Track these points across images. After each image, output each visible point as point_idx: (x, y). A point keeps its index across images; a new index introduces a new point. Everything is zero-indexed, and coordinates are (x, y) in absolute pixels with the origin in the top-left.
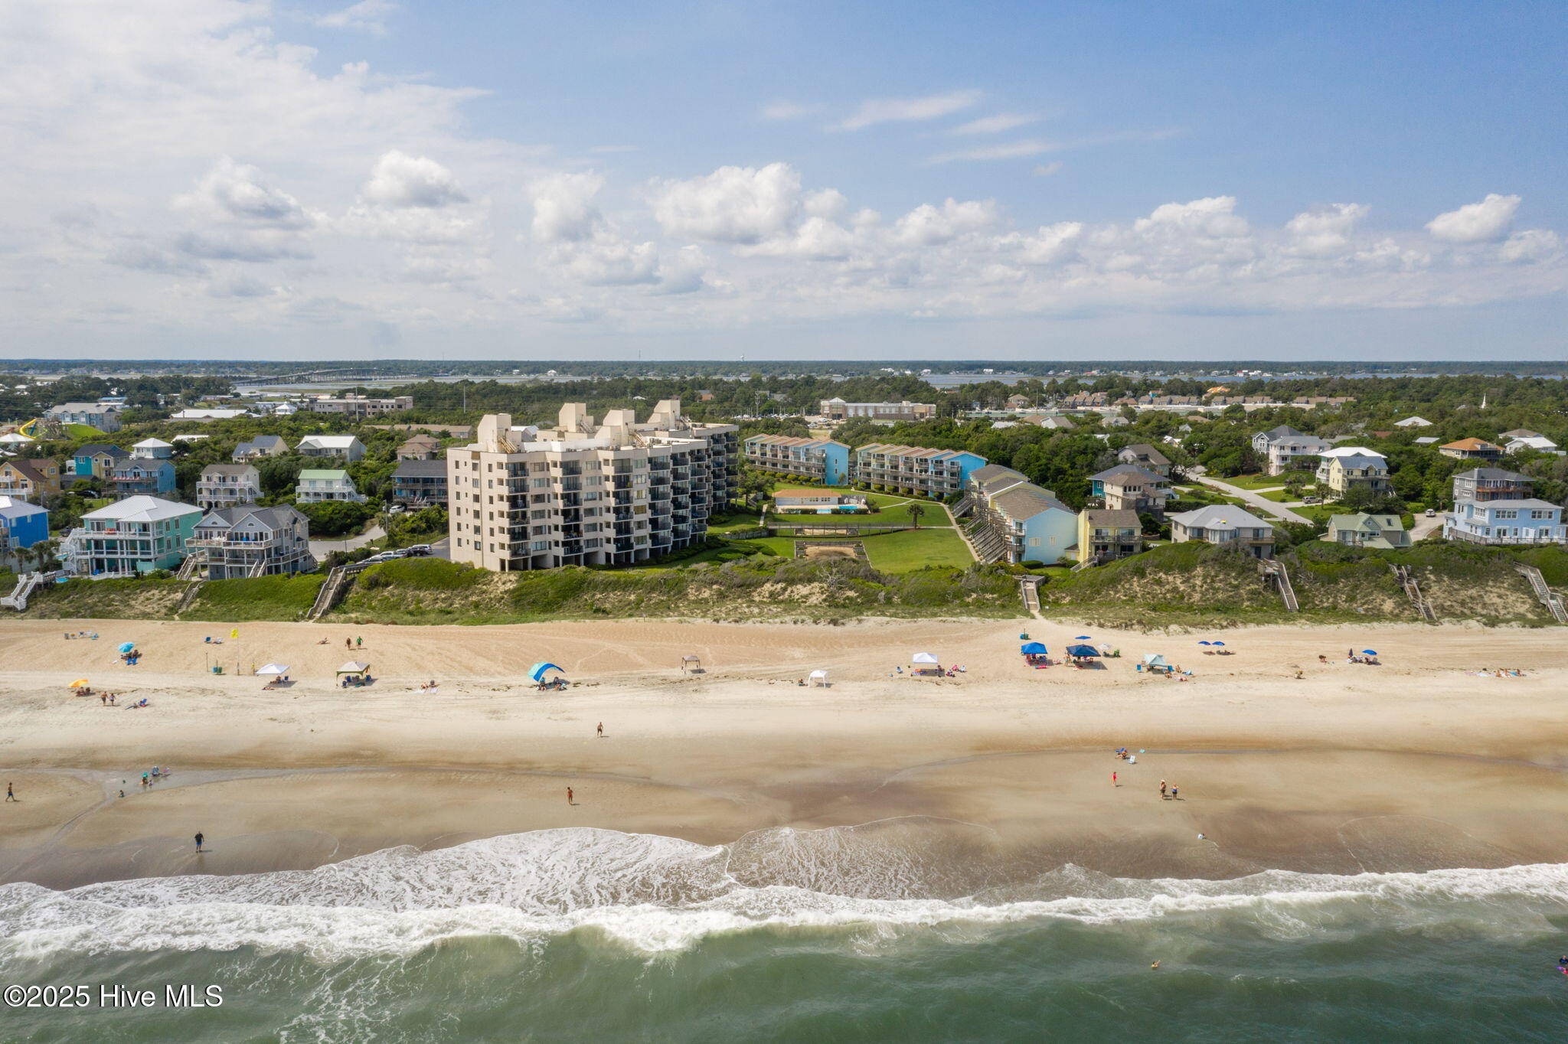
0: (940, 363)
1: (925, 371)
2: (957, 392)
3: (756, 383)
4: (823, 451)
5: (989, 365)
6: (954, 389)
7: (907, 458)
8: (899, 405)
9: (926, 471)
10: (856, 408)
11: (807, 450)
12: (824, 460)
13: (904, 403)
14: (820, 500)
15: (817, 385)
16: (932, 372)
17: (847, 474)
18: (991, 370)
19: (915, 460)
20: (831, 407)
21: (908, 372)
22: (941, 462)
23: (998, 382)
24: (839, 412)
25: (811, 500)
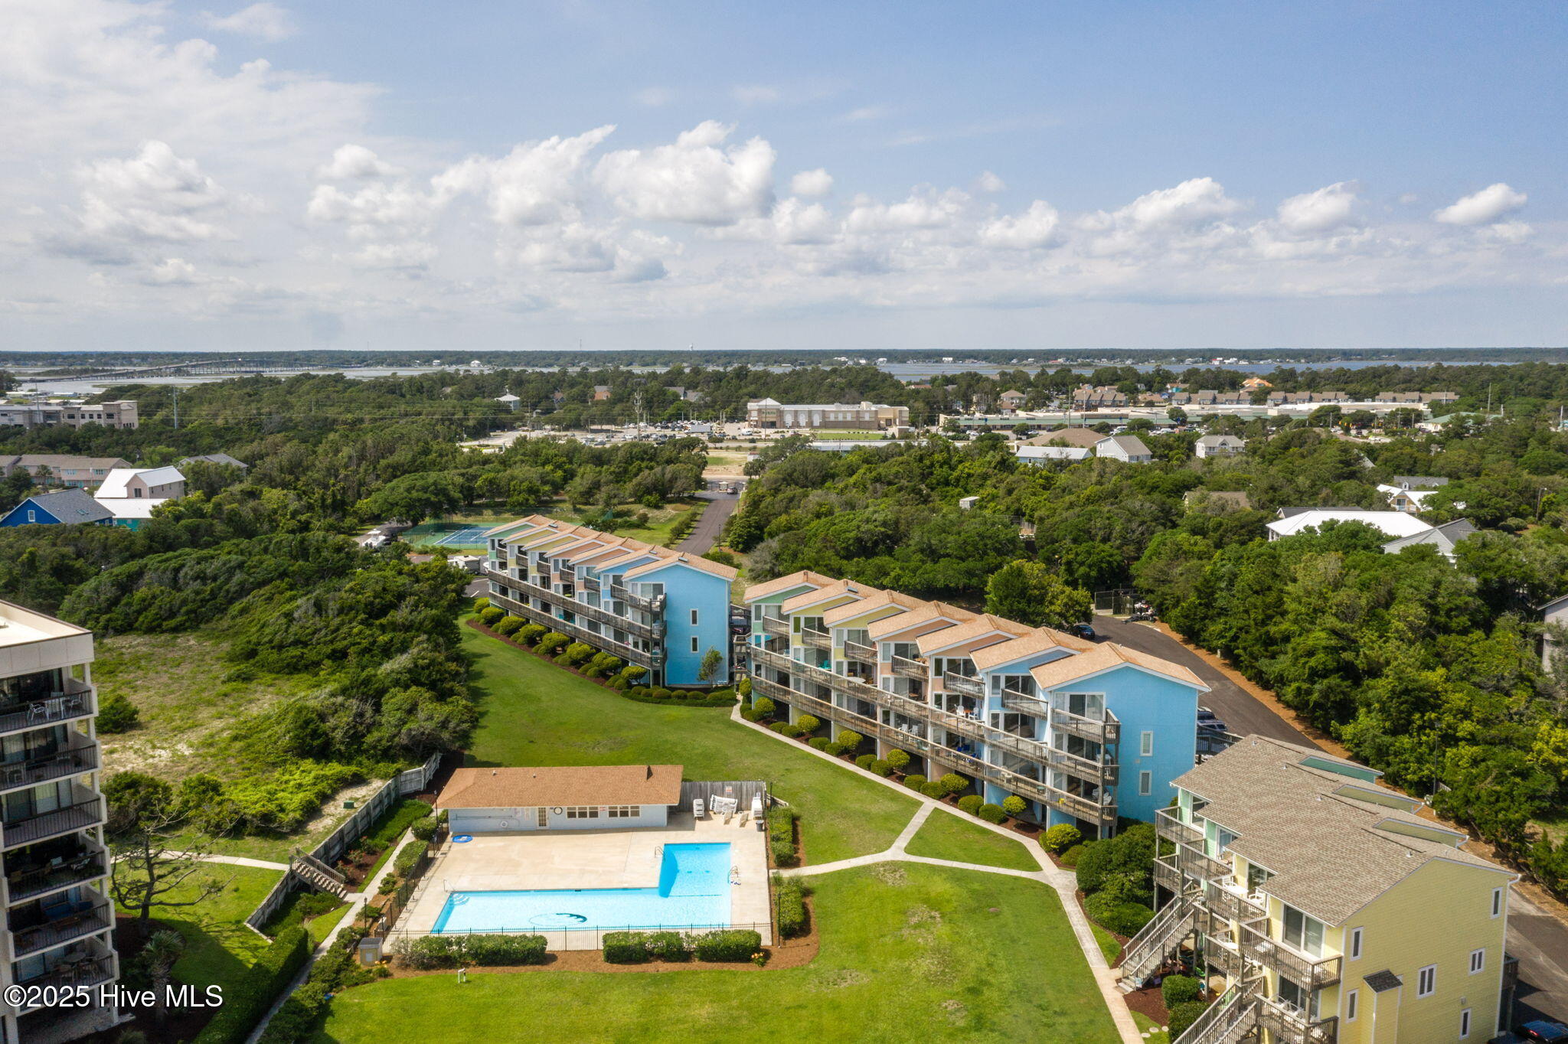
0: (895, 351)
1: (881, 359)
2: (928, 386)
3: (674, 378)
4: (658, 589)
5: (948, 353)
6: (925, 382)
7: (902, 649)
8: (856, 408)
9: (970, 703)
10: (796, 412)
11: (617, 580)
12: (657, 616)
13: (864, 405)
14: (604, 818)
15: (749, 378)
16: (888, 361)
17: (725, 653)
18: (951, 359)
19: (931, 665)
20: (759, 411)
21: (863, 361)
22: (1027, 685)
23: (976, 374)
24: (771, 418)
25: (571, 815)
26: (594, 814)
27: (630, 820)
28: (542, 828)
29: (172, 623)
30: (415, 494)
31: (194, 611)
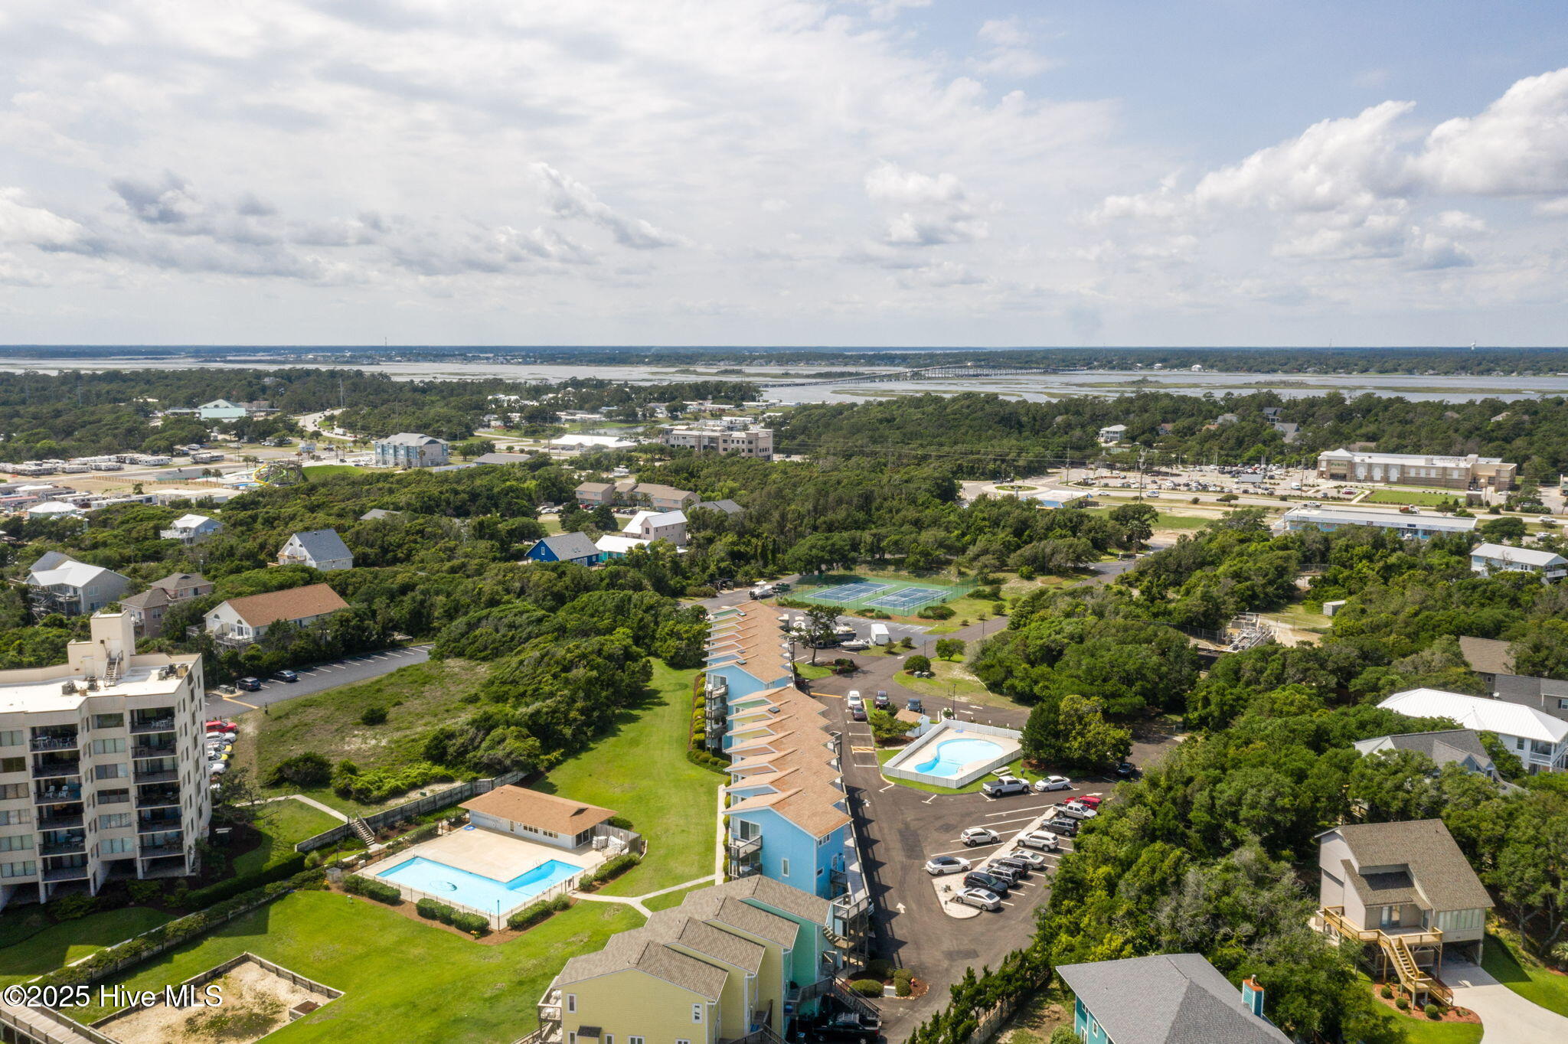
10: (1370, 465)
14: (540, 835)
20: (1330, 461)
24: (1341, 471)
25: (525, 828)
26: (536, 831)
27: (552, 840)
28: (511, 833)
29: (483, 654)
30: (814, 551)
31: (497, 648)
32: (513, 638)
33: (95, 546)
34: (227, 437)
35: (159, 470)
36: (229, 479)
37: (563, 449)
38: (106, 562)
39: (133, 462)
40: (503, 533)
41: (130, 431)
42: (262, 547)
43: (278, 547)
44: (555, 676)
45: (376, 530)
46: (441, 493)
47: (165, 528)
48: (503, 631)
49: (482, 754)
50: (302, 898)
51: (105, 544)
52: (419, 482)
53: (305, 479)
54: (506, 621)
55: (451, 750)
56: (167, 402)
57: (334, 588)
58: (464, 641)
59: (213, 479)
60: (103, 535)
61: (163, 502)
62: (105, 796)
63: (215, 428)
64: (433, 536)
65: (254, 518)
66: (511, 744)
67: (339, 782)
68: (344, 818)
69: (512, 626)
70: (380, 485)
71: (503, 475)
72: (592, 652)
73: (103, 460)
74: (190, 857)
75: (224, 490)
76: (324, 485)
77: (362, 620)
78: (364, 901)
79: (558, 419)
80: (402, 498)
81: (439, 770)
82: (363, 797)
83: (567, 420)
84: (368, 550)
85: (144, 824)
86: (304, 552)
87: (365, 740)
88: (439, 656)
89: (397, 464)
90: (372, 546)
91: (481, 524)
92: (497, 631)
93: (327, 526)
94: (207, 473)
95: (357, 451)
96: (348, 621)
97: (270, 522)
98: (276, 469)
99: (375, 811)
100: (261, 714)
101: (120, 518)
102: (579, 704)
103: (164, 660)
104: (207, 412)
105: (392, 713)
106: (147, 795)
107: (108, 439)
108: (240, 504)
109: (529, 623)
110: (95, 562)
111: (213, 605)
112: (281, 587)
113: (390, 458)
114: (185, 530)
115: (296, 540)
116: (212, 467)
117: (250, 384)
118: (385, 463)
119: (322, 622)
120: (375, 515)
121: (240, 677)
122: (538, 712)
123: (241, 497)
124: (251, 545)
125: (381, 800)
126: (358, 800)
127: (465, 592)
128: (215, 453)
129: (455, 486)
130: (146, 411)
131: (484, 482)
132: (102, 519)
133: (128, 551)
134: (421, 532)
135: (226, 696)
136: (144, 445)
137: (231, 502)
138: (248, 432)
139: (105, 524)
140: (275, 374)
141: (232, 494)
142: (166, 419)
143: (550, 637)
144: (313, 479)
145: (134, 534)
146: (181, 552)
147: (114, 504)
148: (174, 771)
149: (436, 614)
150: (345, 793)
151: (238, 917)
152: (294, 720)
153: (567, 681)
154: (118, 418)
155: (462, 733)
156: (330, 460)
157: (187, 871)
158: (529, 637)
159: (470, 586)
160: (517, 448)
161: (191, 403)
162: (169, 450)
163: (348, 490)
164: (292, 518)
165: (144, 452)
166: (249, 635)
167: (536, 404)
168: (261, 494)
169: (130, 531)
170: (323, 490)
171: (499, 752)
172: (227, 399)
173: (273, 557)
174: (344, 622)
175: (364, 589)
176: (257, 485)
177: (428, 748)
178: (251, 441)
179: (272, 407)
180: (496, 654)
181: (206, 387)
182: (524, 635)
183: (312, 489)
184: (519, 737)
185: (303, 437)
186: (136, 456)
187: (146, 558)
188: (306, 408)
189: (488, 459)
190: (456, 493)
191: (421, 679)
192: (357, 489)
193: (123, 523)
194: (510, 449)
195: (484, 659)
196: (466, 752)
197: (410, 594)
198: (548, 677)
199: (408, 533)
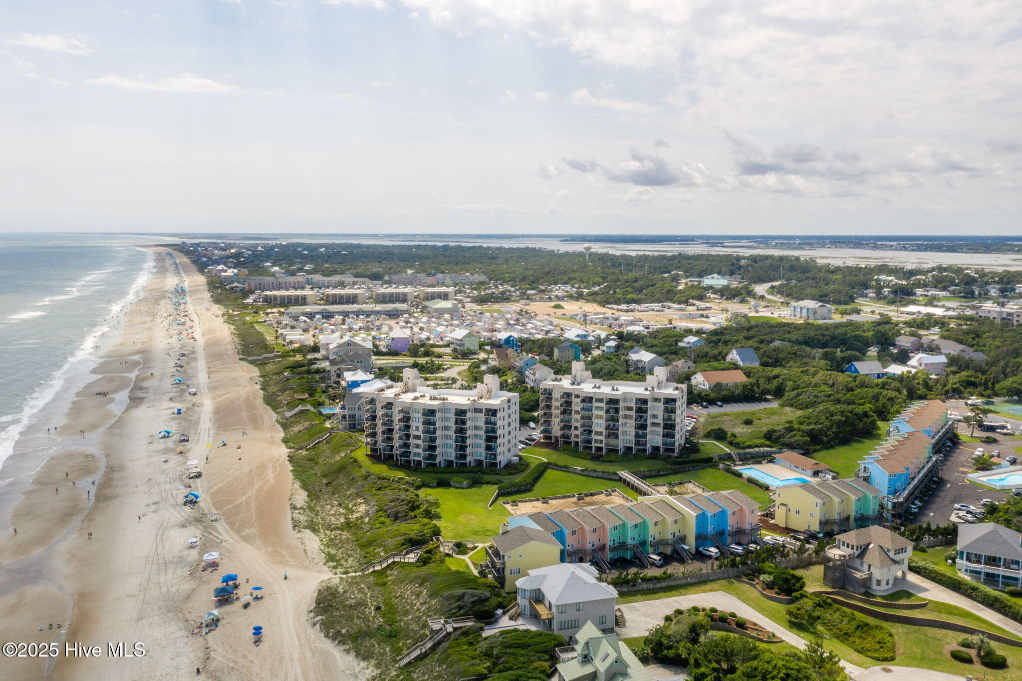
25: (795, 466)
26: (798, 468)
27: (804, 472)
28: (789, 468)
31: (807, 405)
32: (815, 402)
33: (652, 346)
34: (715, 296)
35: (681, 312)
36: (713, 319)
37: (907, 314)
38: (656, 353)
39: (669, 308)
40: (839, 358)
41: (669, 291)
42: (720, 353)
43: (727, 354)
44: (827, 418)
45: (774, 351)
46: (816, 335)
47: (680, 341)
48: (811, 398)
49: (786, 440)
50: (710, 471)
51: (656, 346)
52: (805, 328)
53: (749, 322)
54: (813, 394)
55: (774, 436)
56: (688, 275)
57: (745, 374)
58: (794, 400)
59: (704, 319)
60: (655, 342)
61: (680, 329)
62: (654, 424)
63: (710, 291)
64: (800, 356)
65: (719, 340)
66: (798, 438)
67: (729, 439)
68: (729, 451)
69: (816, 396)
70: (785, 329)
71: (856, 327)
72: (848, 411)
73: (656, 306)
74: (677, 451)
75: (708, 326)
76: (757, 326)
77: (752, 387)
78: (730, 475)
79: (914, 294)
80: (794, 336)
81: (768, 443)
82: (737, 445)
83: (922, 295)
84: (769, 360)
85: (664, 436)
86: (738, 358)
87: (743, 428)
88: (782, 406)
89: (801, 317)
90: (771, 358)
91: (826, 352)
92: (809, 397)
93: (751, 347)
94: (702, 316)
95: (782, 308)
96: (746, 386)
97: (726, 343)
98: (736, 315)
99: (742, 451)
100: (707, 416)
101: (662, 335)
102: (834, 430)
103: (675, 385)
104: (708, 281)
105: (756, 422)
106: (666, 427)
107: (658, 295)
108: (715, 333)
109: (824, 396)
110: (652, 352)
111: (695, 373)
112: (723, 369)
113: (798, 313)
114: (688, 343)
115: (734, 352)
116: (704, 313)
117: (733, 265)
118: (795, 316)
119: (736, 385)
120: (777, 343)
121: (701, 402)
122: (814, 429)
123: (716, 330)
124: (715, 352)
125: (743, 448)
126: (735, 446)
127: (804, 382)
128: (708, 305)
129: (824, 332)
130: (676, 279)
131: (842, 331)
132: (655, 335)
133: (665, 349)
134: (795, 354)
135: (695, 408)
136: (675, 299)
137: (711, 331)
138: (727, 294)
139: (655, 337)
140: (748, 258)
141: (712, 327)
142: (686, 284)
143: (831, 403)
144: (753, 322)
145: (667, 343)
146: (685, 353)
147: (660, 328)
148: (675, 420)
149: (787, 389)
150: (731, 443)
151: (689, 470)
152: (719, 419)
153: (831, 420)
154: (664, 284)
155: (780, 431)
156: (765, 313)
157: (675, 454)
158: (823, 402)
159: (807, 379)
160: (877, 312)
161: (701, 275)
162: (686, 302)
163: (768, 330)
164: (736, 341)
165: (674, 302)
166: (707, 387)
167: (904, 282)
168: (726, 329)
169: (665, 341)
170: (756, 329)
171: (792, 440)
172: (719, 273)
173: (724, 358)
174: (745, 386)
175: (758, 375)
176: (725, 324)
177: (765, 434)
178: (727, 299)
179: (742, 279)
180: (807, 407)
181: (708, 265)
182: (820, 401)
183: (750, 328)
184: (802, 436)
185: (755, 298)
186: (671, 304)
187: (671, 353)
188: (760, 280)
189: (854, 317)
190: (824, 335)
191: (773, 413)
192: (773, 330)
193: (663, 337)
194: (873, 312)
195: (801, 409)
196: (780, 438)
197: (777, 379)
198: (823, 417)
199: (789, 353)
